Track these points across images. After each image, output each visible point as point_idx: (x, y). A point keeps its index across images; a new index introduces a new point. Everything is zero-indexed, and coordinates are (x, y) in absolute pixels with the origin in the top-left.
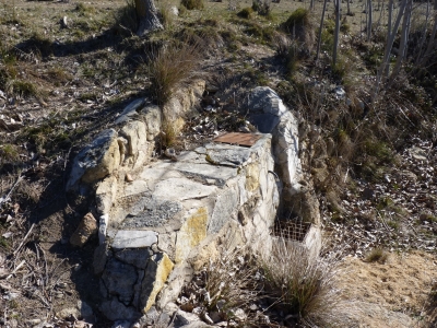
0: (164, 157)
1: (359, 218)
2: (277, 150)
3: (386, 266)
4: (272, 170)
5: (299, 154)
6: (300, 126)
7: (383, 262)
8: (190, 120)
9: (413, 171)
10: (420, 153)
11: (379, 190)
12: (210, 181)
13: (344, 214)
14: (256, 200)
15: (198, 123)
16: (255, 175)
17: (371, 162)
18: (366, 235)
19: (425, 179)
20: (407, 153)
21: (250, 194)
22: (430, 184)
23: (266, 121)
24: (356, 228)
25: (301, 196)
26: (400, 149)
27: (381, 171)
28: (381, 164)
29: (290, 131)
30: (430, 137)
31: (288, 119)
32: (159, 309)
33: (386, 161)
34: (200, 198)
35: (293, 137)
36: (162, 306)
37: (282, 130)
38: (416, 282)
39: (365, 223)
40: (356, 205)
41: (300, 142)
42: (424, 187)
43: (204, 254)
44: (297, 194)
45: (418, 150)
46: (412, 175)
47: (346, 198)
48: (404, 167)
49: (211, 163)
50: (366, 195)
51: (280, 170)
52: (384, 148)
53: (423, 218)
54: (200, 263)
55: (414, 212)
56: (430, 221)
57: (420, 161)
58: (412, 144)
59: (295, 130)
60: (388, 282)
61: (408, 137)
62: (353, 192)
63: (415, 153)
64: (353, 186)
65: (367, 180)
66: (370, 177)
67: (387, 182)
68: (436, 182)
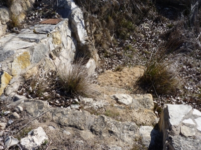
0: (13, 32)
1: (116, 55)
2: (72, 26)
3: (122, 72)
4: (70, 35)
5: (86, 28)
6: (84, 15)
7: (121, 70)
8: (28, 14)
9: (143, 34)
10: (147, 26)
11: (127, 42)
12: (32, 40)
13: (110, 54)
14: (60, 48)
15: (32, 15)
16: (59, 38)
17: (124, 30)
18: (118, 61)
19: (147, 37)
20: (141, 26)
21: (56, 46)
22: (149, 38)
23: (66, 13)
24: (114, 59)
25: (86, 46)
26: (138, 24)
27: (129, 34)
28: (129, 31)
29: (78, 17)
30: (152, 18)
31: (77, 12)
32: (6, 95)
33: (131, 30)
34: (26, 48)
35: (80, 20)
36: (8, 94)
37: (73, 16)
38: (132, 77)
39: (118, 57)
40: (116, 50)
41: (85, 22)
42: (146, 40)
43: (30, 72)
44: (84, 45)
45: (146, 24)
46: (142, 35)
47: (111, 47)
48: (139, 32)
49: (35, 33)
50: (121, 45)
51: (74, 36)
52: (131, 24)
53: (143, 53)
54: (28, 76)
55: (140, 51)
56: (146, 53)
57: (146, 29)
58: (143, 21)
59: (81, 16)
60: (121, 78)
61: (143, 19)
62: (115, 44)
63: (145, 26)
64: (115, 42)
65: (122, 39)
66: (124, 38)
67: (130, 39)
68: (151, 38)
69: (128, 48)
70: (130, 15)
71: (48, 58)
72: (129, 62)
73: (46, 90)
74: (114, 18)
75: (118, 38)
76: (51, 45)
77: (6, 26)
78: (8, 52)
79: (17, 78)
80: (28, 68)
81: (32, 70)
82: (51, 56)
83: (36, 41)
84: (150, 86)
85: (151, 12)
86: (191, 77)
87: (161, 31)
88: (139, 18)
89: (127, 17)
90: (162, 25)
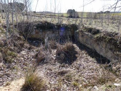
1: (5, 74)
3: (10, 86)
9: (22, 57)
11: (13, 65)
17: (10, 58)
18: (8, 78)
20: (21, 53)
22: (26, 59)
24: (5, 78)
26: (19, 52)
27: (13, 59)
30: (27, 48)
33: (15, 56)
38: (18, 87)
39: (8, 75)
40: (5, 71)
42: (25, 61)
45: (24, 52)
47: (1, 70)
48: (20, 57)
50: (8, 67)
52: (14, 53)
53: (24, 69)
55: (22, 68)
56: (26, 69)
57: (24, 54)
58: (22, 50)
60: (10, 90)
61: (21, 49)
62: (4, 67)
63: (23, 52)
64: (4, 66)
65: (9, 63)
66: (10, 62)
67: (15, 62)
68: (28, 59)
69: (14, 68)
70: (12, 48)
72: (16, 77)
75: (6, 63)
84: (30, 89)
85: (25, 45)
87: (33, 54)
88: (19, 49)
89: (11, 50)
90: (33, 51)
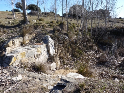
0: (22, 46)
1: (70, 64)
2: (47, 47)
3: (68, 70)
4: (46, 50)
5: (55, 49)
6: (55, 44)
8: (30, 41)
9: (87, 57)
10: (91, 53)
11: (77, 60)
12: (28, 49)
13: (66, 63)
14: (40, 55)
15: (32, 41)
16: (40, 50)
17: (77, 54)
21: (38, 53)
23: (46, 41)
24: (68, 66)
25: (53, 57)
26: (86, 52)
27: (79, 56)
29: (51, 44)
30: (94, 50)
31: (51, 42)
32: (13, 66)
33: (81, 54)
34: (25, 51)
35: (52, 45)
36: (13, 65)
37: (49, 43)
40: (70, 62)
41: (55, 47)
42: (88, 59)
43: (24, 60)
47: (68, 60)
48: (85, 56)
49: (31, 47)
50: (73, 60)
51: (48, 51)
52: (81, 51)
54: (23, 61)
57: (90, 55)
59: (53, 44)
60: (67, 72)
61: (89, 50)
62: (70, 59)
63: (89, 53)
64: (71, 58)
65: (75, 58)
66: (76, 57)
67: (80, 58)
68: (91, 59)
69: (77, 62)
70: (81, 47)
71: (33, 57)
73: (28, 68)
74: (72, 48)
75: (73, 57)
76: (36, 52)
77: (20, 44)
78: (18, 51)
79: (18, 60)
80: (24, 58)
81: (25, 59)
82: (35, 57)
83: (30, 49)
85: (94, 47)
86: (106, 77)
87: (98, 56)
88: (87, 49)
89: (79, 48)
90: (99, 54)
